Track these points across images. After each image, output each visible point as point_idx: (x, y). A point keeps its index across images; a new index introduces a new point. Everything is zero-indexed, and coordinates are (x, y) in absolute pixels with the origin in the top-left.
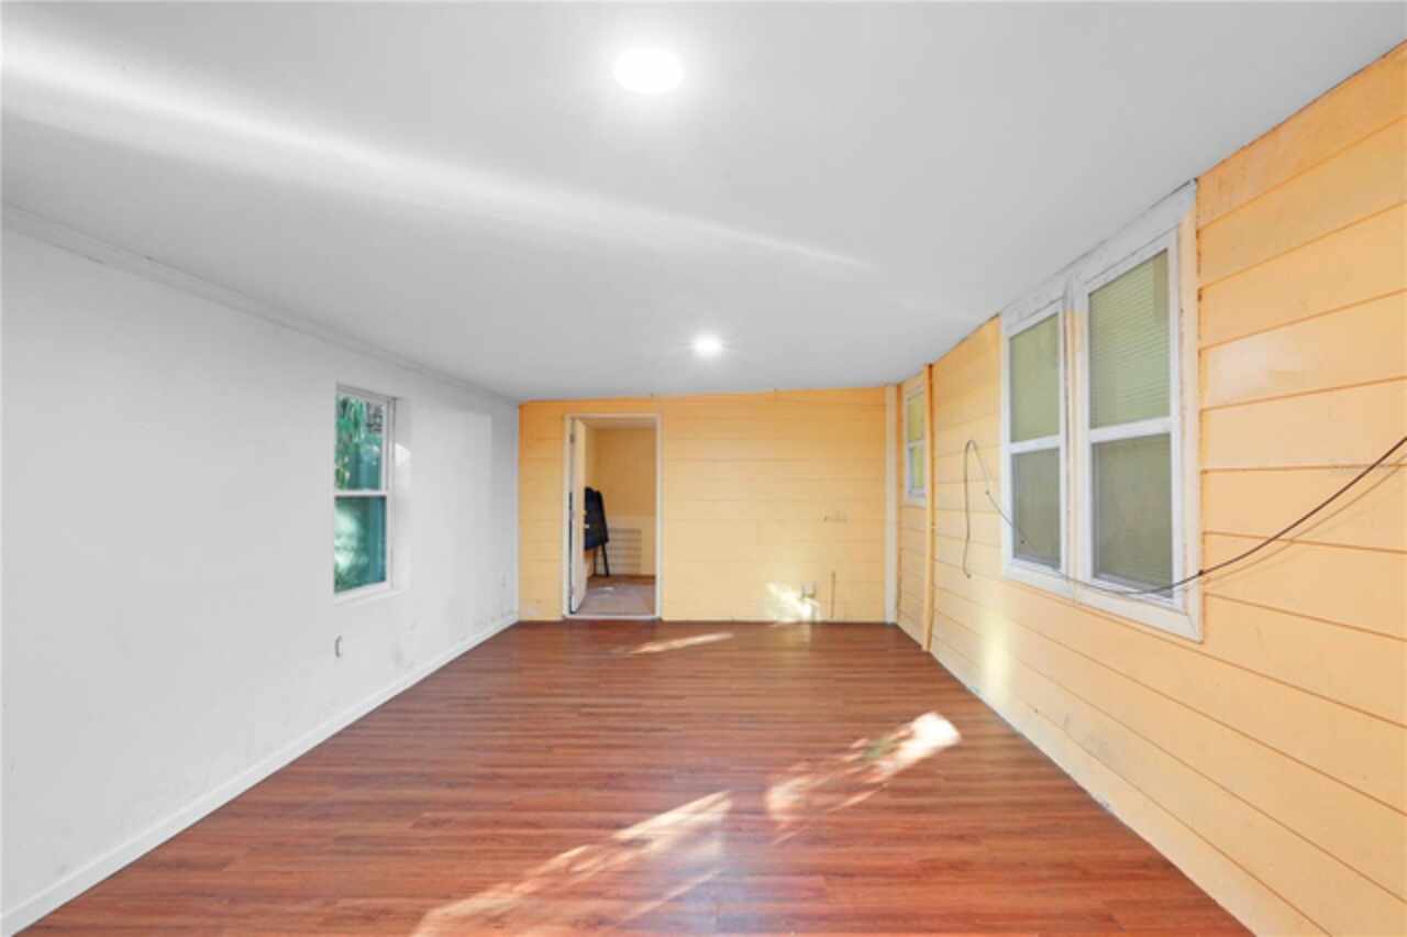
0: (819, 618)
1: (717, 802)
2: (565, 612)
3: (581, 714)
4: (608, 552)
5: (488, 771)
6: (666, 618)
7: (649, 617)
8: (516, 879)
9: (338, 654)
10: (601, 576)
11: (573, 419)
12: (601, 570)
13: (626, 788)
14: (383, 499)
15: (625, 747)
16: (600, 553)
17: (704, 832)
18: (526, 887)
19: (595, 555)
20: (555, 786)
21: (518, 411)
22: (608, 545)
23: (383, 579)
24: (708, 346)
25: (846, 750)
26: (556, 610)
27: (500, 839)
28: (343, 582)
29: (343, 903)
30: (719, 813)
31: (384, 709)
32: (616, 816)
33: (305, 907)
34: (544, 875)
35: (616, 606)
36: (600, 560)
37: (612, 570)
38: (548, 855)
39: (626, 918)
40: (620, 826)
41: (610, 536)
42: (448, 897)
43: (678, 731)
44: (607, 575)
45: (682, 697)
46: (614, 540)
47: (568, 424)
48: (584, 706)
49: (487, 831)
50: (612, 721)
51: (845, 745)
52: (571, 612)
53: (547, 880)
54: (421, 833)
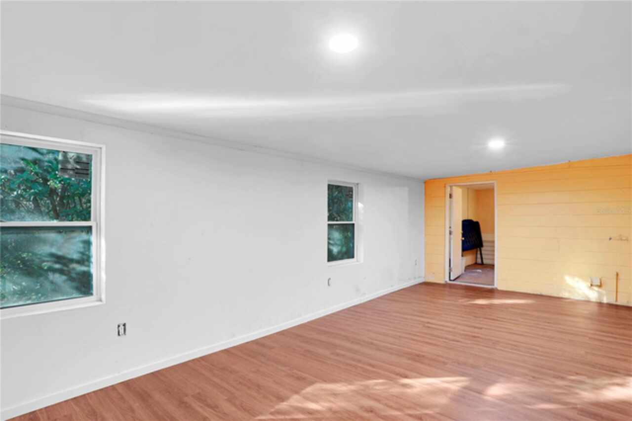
0: (605, 301)
1: (462, 381)
2: (447, 279)
3: (424, 326)
4: (483, 252)
5: (370, 340)
6: (499, 288)
7: (490, 287)
8: (350, 382)
9: (329, 284)
10: (479, 264)
11: (451, 187)
12: (479, 261)
13: (422, 363)
14: (353, 225)
15: (435, 345)
16: (479, 252)
17: (444, 391)
18: (352, 387)
19: (477, 254)
20: (391, 353)
21: (423, 185)
22: (483, 249)
23: (353, 257)
24: (497, 144)
25: (562, 378)
26: (443, 278)
27: (356, 367)
28: (331, 257)
29: (295, 371)
30: (459, 386)
31: (349, 310)
32: (408, 373)
33: (283, 368)
34: (362, 385)
35: (476, 280)
36: (479, 256)
37: (485, 262)
38: (369, 378)
39: (383, 413)
40: (406, 377)
41: (484, 244)
42: (325, 381)
43: (467, 344)
44: (482, 264)
45: (481, 328)
46: (487, 246)
47: (448, 189)
48: (428, 323)
49: (354, 363)
50: (435, 333)
51: (564, 375)
52: (450, 280)
53: (362, 388)
54: (332, 356)
